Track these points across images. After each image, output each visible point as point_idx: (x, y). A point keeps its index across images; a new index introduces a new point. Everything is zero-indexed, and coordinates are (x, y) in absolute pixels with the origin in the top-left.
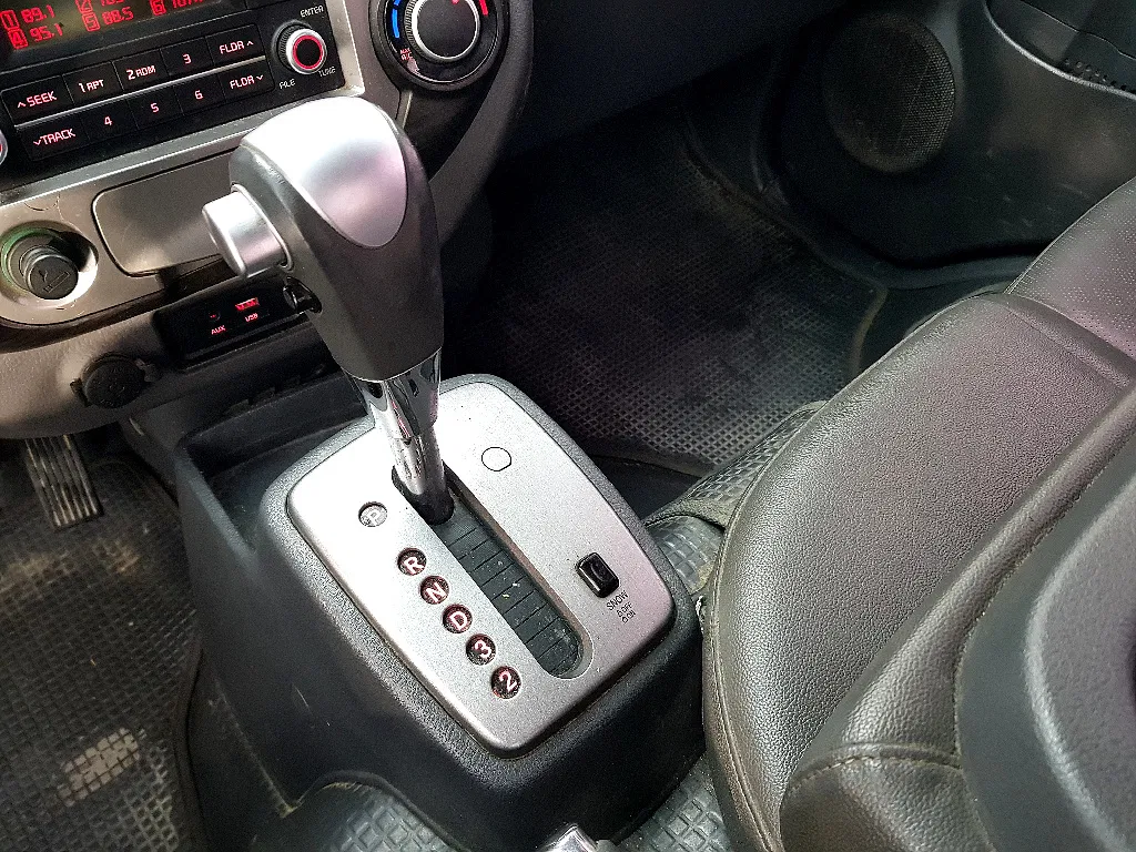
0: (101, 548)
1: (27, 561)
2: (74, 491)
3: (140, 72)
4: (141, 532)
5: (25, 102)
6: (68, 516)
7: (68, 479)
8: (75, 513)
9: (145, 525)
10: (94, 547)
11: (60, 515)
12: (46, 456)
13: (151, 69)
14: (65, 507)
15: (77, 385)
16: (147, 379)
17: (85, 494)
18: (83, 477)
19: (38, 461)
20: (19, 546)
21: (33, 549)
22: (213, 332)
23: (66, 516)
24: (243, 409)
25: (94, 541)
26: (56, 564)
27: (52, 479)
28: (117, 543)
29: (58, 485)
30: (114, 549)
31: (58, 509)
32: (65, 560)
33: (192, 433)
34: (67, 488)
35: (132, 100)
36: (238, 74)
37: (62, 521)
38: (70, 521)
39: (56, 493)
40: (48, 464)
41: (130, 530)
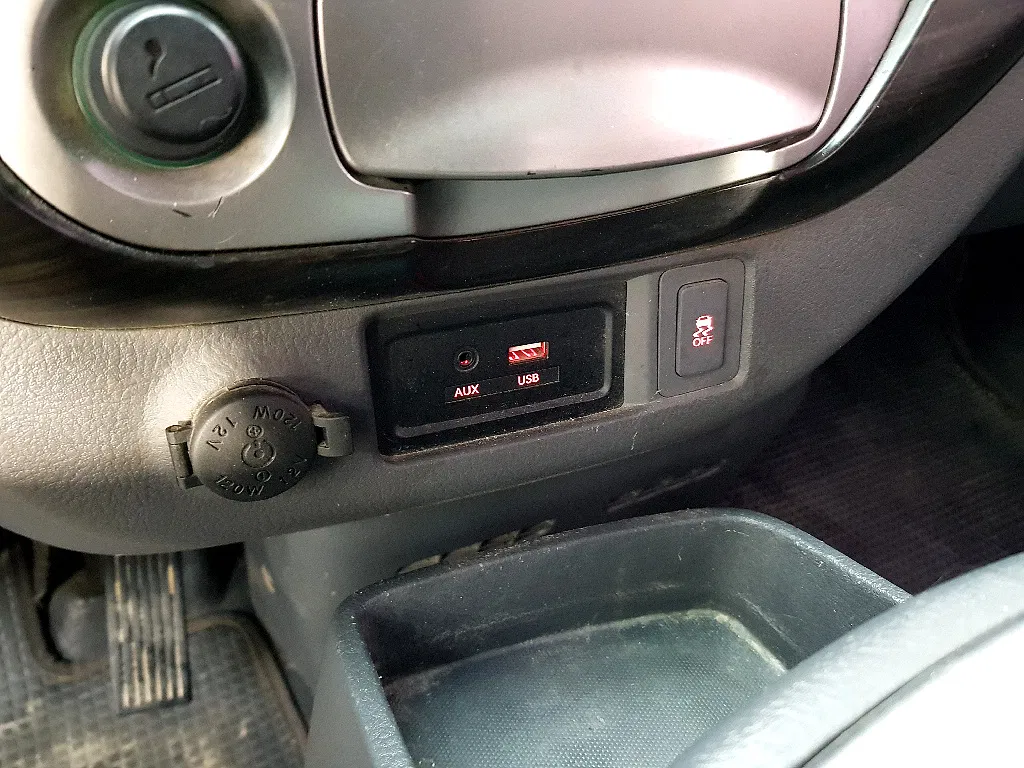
0: (178, 746)
1: (80, 744)
2: (160, 657)
4: (236, 733)
6: (142, 694)
7: (157, 638)
8: (153, 691)
9: (244, 722)
10: (171, 742)
11: (132, 691)
12: (138, 595)
14: (141, 679)
15: (181, 432)
16: (324, 450)
17: (173, 665)
18: (178, 636)
19: (125, 601)
20: (77, 720)
21: (94, 727)
22: (458, 392)
23: (140, 693)
24: (472, 558)
25: (173, 734)
26: (115, 757)
27: (136, 632)
28: (202, 742)
29: (141, 643)
30: (196, 751)
31: (131, 682)
32: (129, 754)
33: (372, 589)
34: (151, 650)
37: (132, 700)
38: (143, 702)
39: (135, 656)
40: (138, 607)
41: (223, 726)
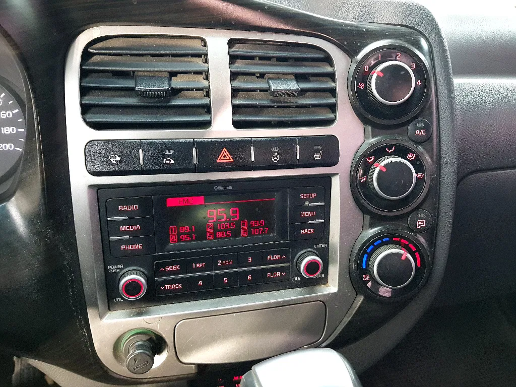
3: (225, 263)
5: (165, 268)
13: (231, 262)
35: (215, 275)
36: (272, 270)
